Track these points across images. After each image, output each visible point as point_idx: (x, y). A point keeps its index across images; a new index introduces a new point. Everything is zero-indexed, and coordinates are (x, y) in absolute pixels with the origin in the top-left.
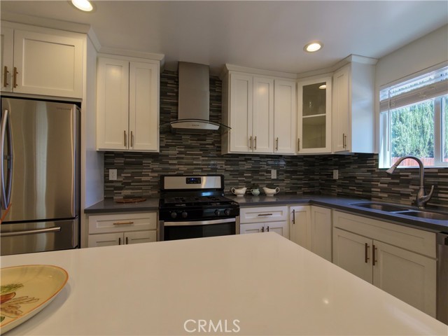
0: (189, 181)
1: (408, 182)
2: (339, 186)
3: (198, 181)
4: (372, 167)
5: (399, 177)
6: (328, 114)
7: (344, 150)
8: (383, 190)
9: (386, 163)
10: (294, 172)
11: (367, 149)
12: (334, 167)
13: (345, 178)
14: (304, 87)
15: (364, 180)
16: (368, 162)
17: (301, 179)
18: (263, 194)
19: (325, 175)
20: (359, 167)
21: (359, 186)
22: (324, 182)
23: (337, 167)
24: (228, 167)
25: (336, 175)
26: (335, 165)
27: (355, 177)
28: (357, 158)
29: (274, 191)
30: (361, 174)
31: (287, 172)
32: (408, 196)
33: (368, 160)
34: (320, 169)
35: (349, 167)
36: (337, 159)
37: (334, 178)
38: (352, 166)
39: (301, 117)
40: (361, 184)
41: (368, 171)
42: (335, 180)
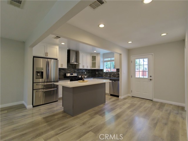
0: (71, 74)
2: (98, 75)
3: (73, 74)
4: (103, 72)
5: (106, 73)
6: (96, 62)
7: (99, 69)
8: (104, 75)
9: (105, 71)
10: (89, 72)
11: (102, 69)
14: (92, 56)
17: (90, 74)
18: (84, 77)
21: (101, 75)
22: (95, 74)
24: (77, 71)
25: (97, 73)
29: (86, 76)
30: (101, 73)
31: (88, 72)
33: (102, 70)
34: (94, 72)
35: (99, 72)
36: (97, 70)
39: (91, 62)
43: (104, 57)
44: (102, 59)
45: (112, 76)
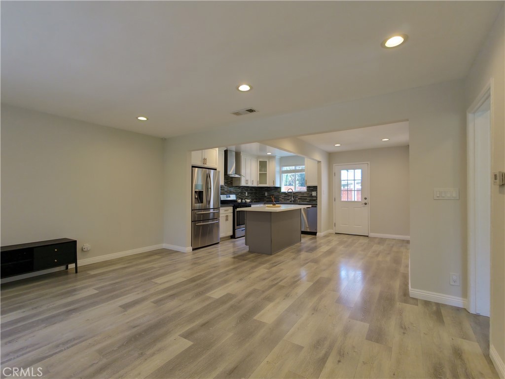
0: (227, 197)
1: (289, 196)
2: (267, 198)
3: (230, 197)
4: (279, 191)
5: (287, 195)
6: (268, 172)
8: (283, 199)
9: (284, 190)
11: (279, 186)
13: (269, 195)
15: (276, 196)
19: (262, 194)
20: (275, 191)
21: (275, 198)
22: (261, 197)
23: (267, 191)
25: (266, 194)
26: (265, 190)
27: (273, 195)
28: (275, 188)
29: (250, 201)
31: (250, 193)
32: (289, 199)
34: (259, 192)
36: (266, 188)
38: (272, 191)
39: (259, 172)
41: (278, 193)
42: (266, 196)
43: (282, 165)
44: (278, 169)
45: (299, 199)
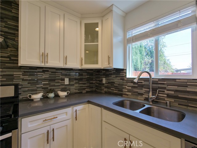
1: (142, 86)
2: (106, 87)
4: (123, 77)
6: (100, 43)
7: (108, 66)
10: (81, 80)
11: (121, 67)
12: (103, 76)
13: (109, 83)
14: (85, 24)
15: (119, 84)
16: (121, 74)
17: (85, 84)
18: (57, 96)
19: (99, 81)
20: (116, 77)
22: (98, 85)
23: (105, 76)
25: (104, 81)
26: (104, 75)
27: (114, 83)
28: (115, 71)
30: (117, 81)
32: (142, 94)
33: (120, 72)
34: (96, 77)
35: (111, 76)
36: (105, 72)
37: (103, 83)
38: (113, 76)
40: (117, 86)
41: (121, 79)
42: (104, 84)
